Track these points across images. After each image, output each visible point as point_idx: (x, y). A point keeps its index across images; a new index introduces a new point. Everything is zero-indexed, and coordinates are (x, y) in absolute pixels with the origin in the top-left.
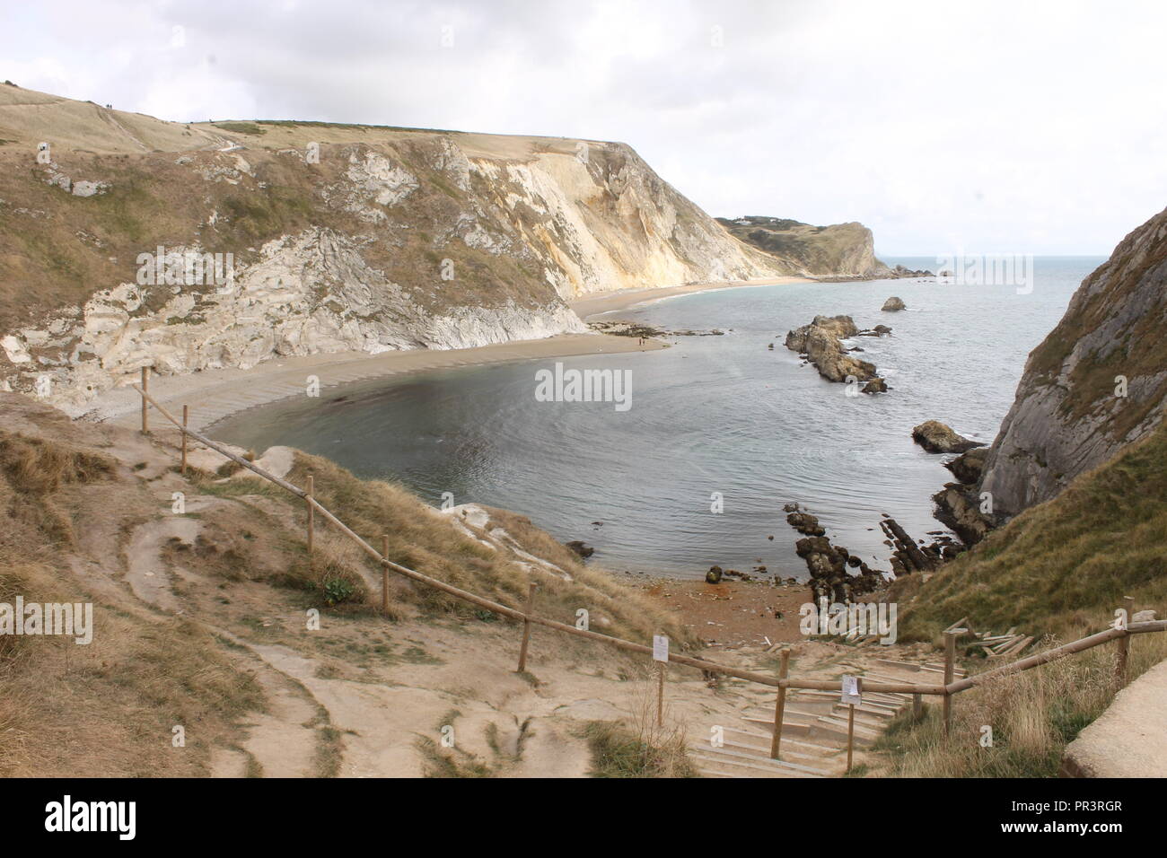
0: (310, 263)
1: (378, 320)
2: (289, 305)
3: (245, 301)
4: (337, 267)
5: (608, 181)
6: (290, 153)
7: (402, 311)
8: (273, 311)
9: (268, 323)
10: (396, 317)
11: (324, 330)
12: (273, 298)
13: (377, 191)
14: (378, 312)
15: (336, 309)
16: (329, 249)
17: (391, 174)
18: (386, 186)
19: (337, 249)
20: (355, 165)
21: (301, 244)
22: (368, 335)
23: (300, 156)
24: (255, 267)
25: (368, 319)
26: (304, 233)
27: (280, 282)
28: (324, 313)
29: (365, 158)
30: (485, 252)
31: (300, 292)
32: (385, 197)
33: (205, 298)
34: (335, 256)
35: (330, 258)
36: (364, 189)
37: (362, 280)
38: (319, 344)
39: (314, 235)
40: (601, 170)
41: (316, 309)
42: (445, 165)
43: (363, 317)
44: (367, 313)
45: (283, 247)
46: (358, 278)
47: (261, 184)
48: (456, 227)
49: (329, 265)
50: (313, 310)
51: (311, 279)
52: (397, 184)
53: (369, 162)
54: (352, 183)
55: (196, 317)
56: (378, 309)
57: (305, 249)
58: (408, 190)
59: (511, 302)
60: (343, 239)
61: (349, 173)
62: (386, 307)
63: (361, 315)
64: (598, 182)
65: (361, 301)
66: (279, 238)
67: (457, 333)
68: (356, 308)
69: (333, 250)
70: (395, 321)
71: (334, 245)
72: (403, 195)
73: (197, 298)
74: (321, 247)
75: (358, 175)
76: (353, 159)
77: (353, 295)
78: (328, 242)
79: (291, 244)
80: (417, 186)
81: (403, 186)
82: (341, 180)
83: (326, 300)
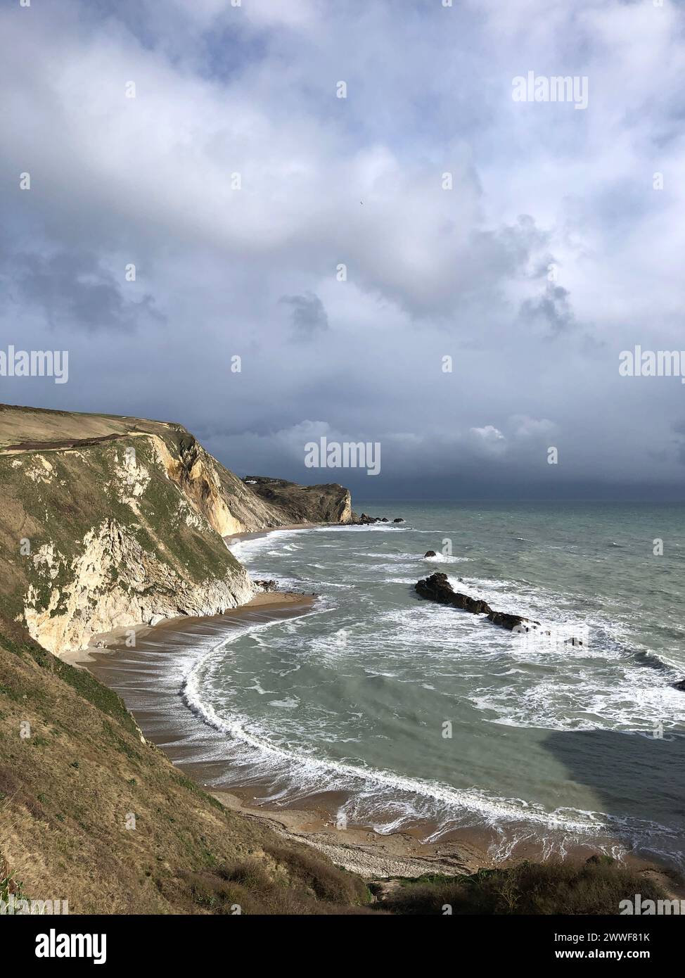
0: (106, 549)
1: (151, 594)
2: (98, 587)
3: (79, 588)
4: (121, 552)
5: (182, 455)
6: (74, 454)
7: (170, 587)
8: (91, 595)
9: (90, 605)
10: (165, 591)
11: (119, 606)
12: (91, 582)
13: (133, 486)
14: (152, 587)
15: (124, 586)
16: (116, 537)
17: (138, 471)
18: (136, 481)
19: (122, 537)
20: (118, 464)
21: (102, 534)
22: (145, 607)
23: (82, 457)
24: (83, 558)
25: (144, 594)
26: (103, 525)
27: (94, 568)
28: (118, 591)
29: (124, 459)
30: (196, 529)
31: (101, 575)
32: (139, 490)
33: (64, 591)
34: (120, 542)
35: (117, 544)
36: (127, 484)
37: (139, 561)
38: (118, 619)
39: (106, 525)
40: (176, 446)
41: (113, 588)
42: (155, 460)
43: (140, 593)
44: (141, 589)
45: (94, 537)
46: (137, 560)
47: (63, 482)
48: (179, 511)
49: (116, 550)
50: (110, 590)
51: (108, 562)
52: (141, 478)
53: (127, 462)
54: (120, 480)
55: (62, 607)
56: (151, 584)
57: (103, 537)
58: (147, 482)
60: (124, 527)
61: (117, 471)
62: (157, 583)
63: (138, 591)
64: (175, 457)
65: (138, 579)
66: (90, 531)
67: (207, 602)
68: (134, 584)
69: (119, 537)
70: (165, 594)
71: (121, 534)
72: (145, 487)
73: (60, 591)
74: (112, 536)
75: (123, 473)
76: (116, 459)
77: (133, 574)
78: (116, 531)
79: (96, 536)
80: (150, 479)
81: (144, 479)
82: (112, 477)
83: (119, 580)
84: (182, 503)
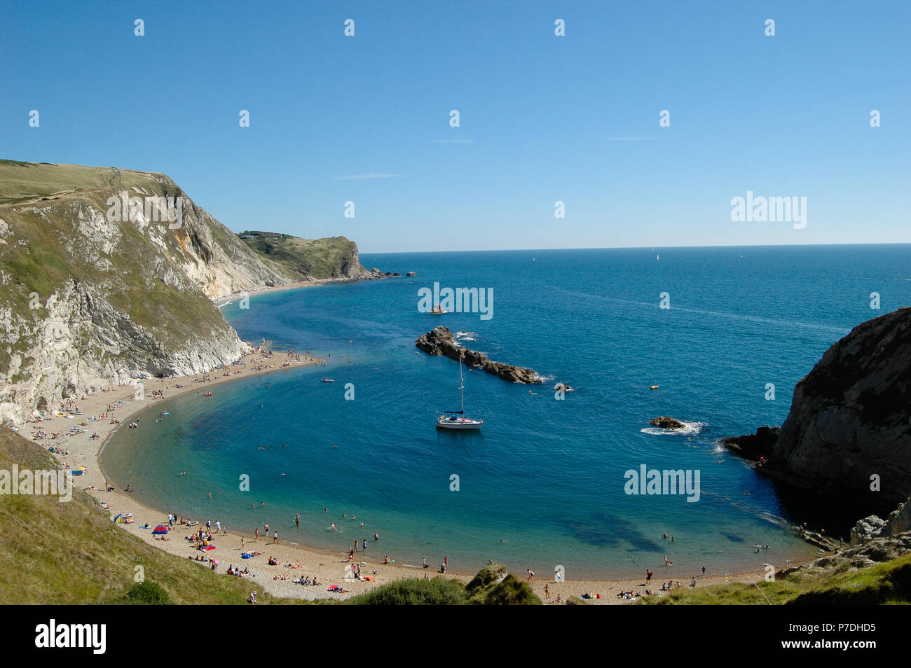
0: (74, 311)
1: (128, 357)
2: (66, 351)
3: (44, 352)
4: (91, 314)
6: (33, 210)
7: (147, 348)
8: (60, 359)
9: (60, 370)
10: (142, 353)
11: (92, 370)
12: (58, 346)
13: (102, 243)
14: (127, 350)
15: (96, 350)
16: (85, 298)
17: (106, 226)
18: (105, 237)
19: (91, 298)
20: (83, 220)
21: (68, 295)
22: (122, 370)
23: (42, 213)
24: (46, 321)
25: (119, 357)
26: (67, 285)
27: (60, 332)
28: (90, 356)
29: (90, 214)
30: (176, 288)
31: (69, 339)
32: (107, 247)
33: (26, 356)
34: (89, 304)
35: (86, 305)
36: (95, 242)
37: (112, 323)
38: (92, 383)
39: (72, 286)
41: (84, 353)
43: (116, 356)
44: (118, 353)
45: (58, 300)
46: (109, 322)
47: (21, 242)
48: (155, 270)
49: (85, 312)
50: (82, 354)
51: (76, 325)
52: (110, 235)
53: (93, 218)
54: (85, 237)
55: (25, 373)
56: (126, 347)
57: (70, 299)
58: (117, 239)
59: (214, 333)
60: (93, 288)
61: (80, 227)
62: (133, 346)
63: (113, 354)
65: (112, 342)
66: (54, 293)
67: (188, 363)
68: (109, 348)
69: (88, 299)
70: (142, 357)
71: (89, 295)
72: (116, 243)
73: (21, 356)
74: (79, 297)
75: (88, 229)
77: (106, 338)
78: (84, 292)
79: (61, 298)
80: (121, 235)
81: (114, 236)
82: (76, 234)
83: (90, 344)
84: (158, 260)
